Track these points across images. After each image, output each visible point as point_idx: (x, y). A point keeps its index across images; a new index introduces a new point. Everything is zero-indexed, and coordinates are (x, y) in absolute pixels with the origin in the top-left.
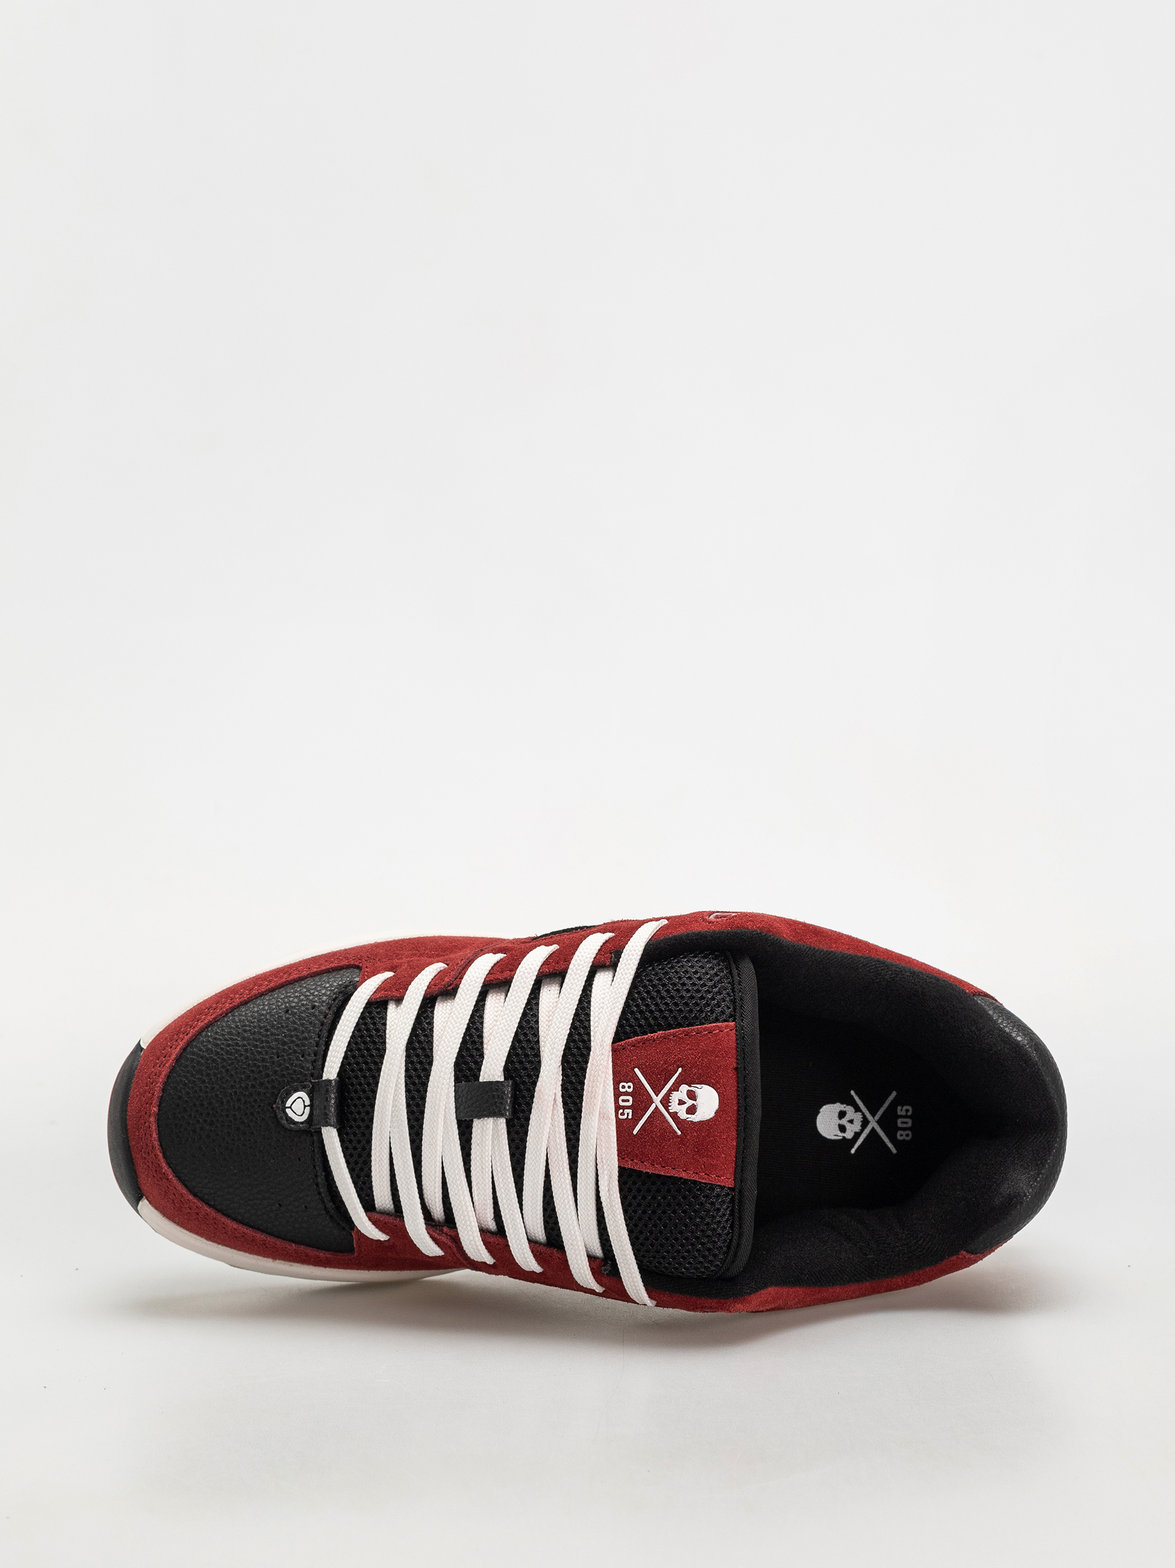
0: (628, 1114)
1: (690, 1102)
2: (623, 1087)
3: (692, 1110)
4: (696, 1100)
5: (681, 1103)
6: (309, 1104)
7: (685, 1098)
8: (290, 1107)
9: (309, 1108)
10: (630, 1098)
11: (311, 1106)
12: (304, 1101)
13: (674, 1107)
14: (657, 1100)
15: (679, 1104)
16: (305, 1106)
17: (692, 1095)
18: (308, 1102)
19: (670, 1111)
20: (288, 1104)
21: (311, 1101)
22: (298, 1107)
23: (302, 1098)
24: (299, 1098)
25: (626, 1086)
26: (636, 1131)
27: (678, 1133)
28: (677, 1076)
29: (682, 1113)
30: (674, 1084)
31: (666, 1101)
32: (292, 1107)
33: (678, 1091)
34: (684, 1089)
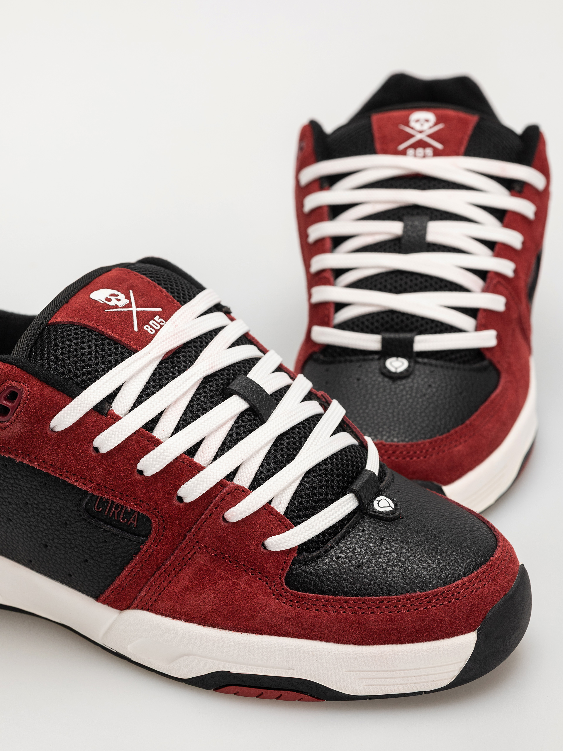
0: (158, 319)
1: (113, 298)
2: (151, 331)
3: (114, 295)
4: (108, 297)
5: (118, 300)
7: (114, 300)
8: (390, 506)
9: (376, 500)
10: (150, 323)
11: (374, 498)
12: (378, 504)
13: (125, 301)
14: (134, 310)
15: (120, 300)
16: (379, 501)
17: (109, 300)
18: (375, 503)
19: (129, 301)
20: (390, 509)
22: (383, 503)
23: (379, 506)
25: (149, 330)
26: (160, 309)
27: (131, 291)
28: (111, 310)
29: (122, 296)
30: (117, 308)
31: (129, 305)
32: (388, 505)
33: (116, 305)
34: (111, 304)
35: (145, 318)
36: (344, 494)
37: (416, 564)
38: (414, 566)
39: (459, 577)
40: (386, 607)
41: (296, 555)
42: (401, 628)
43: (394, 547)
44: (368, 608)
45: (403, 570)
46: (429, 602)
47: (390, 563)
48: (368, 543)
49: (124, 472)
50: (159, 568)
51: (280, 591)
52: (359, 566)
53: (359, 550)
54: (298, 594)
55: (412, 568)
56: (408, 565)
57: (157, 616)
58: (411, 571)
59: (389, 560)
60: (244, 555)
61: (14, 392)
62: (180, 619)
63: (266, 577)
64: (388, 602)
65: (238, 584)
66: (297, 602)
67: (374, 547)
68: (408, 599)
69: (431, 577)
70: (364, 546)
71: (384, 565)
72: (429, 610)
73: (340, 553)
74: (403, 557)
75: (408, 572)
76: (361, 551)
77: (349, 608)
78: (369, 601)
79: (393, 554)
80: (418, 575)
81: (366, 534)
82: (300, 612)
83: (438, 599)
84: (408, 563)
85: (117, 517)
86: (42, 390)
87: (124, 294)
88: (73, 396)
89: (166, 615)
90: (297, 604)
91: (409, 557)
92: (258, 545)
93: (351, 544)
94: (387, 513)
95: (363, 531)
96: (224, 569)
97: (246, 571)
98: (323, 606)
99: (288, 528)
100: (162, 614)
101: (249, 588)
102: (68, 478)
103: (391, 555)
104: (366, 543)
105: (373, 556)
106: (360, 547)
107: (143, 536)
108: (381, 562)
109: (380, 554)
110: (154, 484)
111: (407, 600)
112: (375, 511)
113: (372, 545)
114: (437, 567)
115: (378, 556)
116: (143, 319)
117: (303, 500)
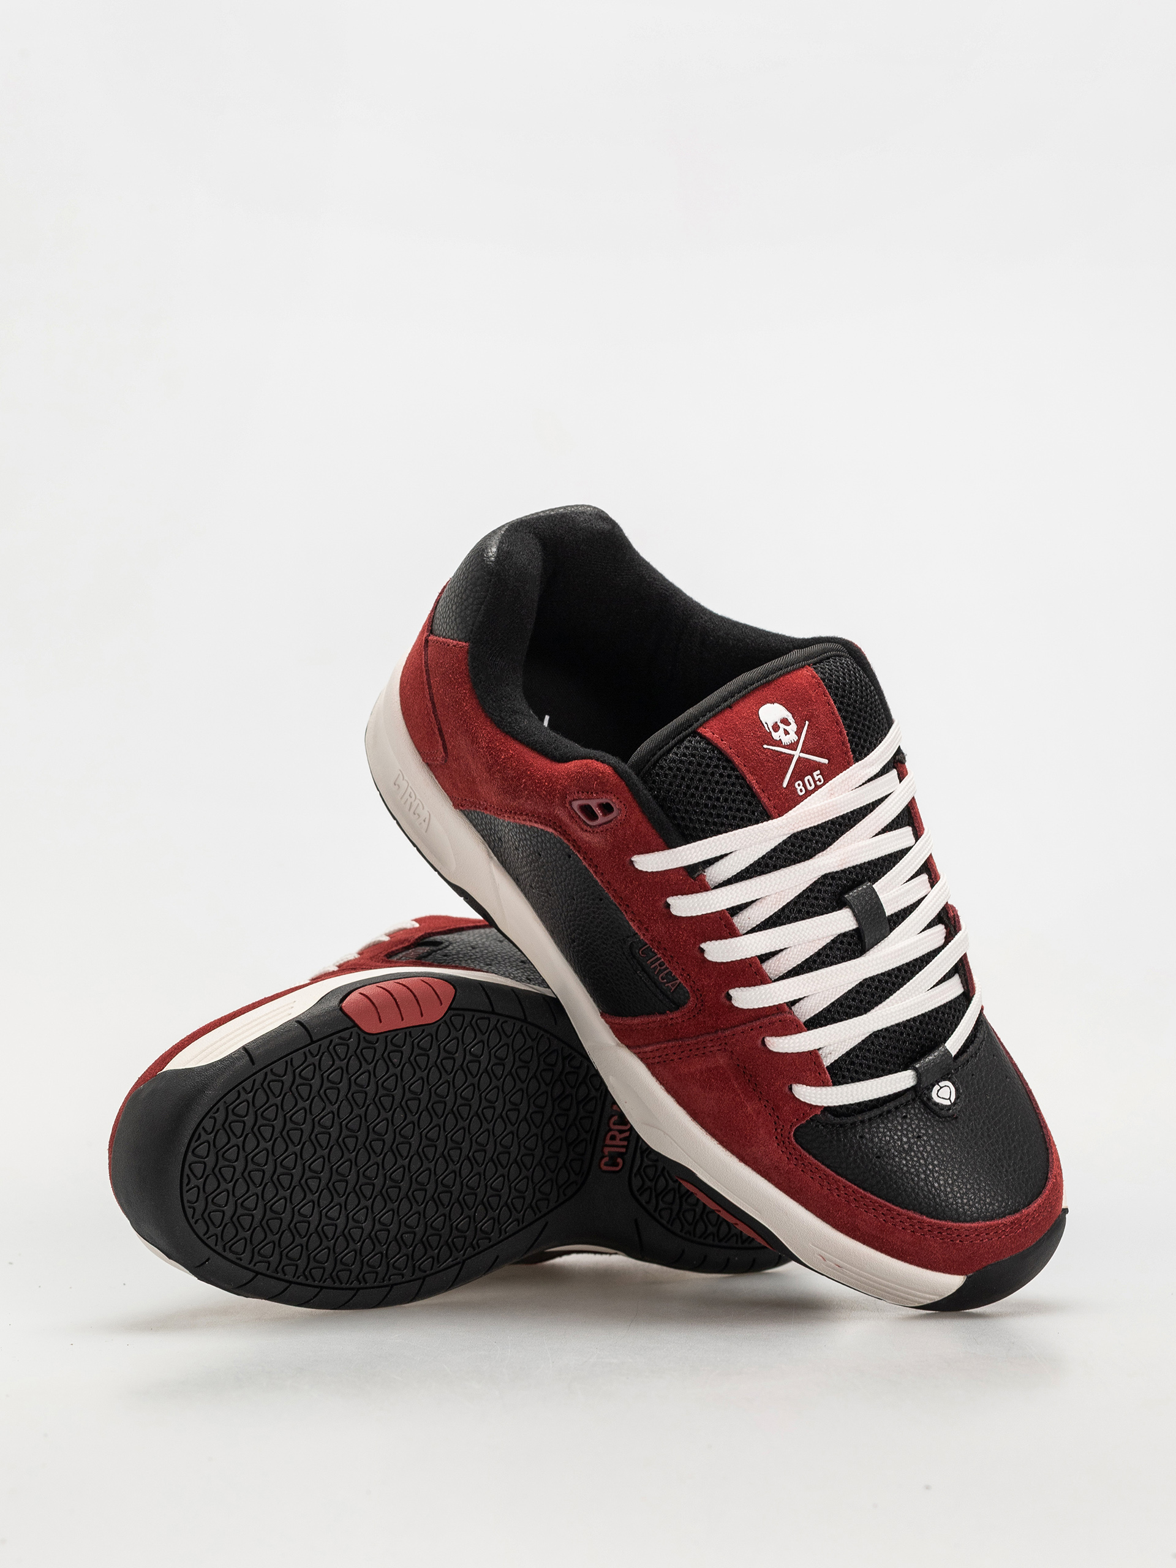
0: (817, 775)
1: (782, 726)
2: (801, 791)
3: (785, 721)
4: (777, 722)
5: (787, 733)
6: (937, 1086)
7: (781, 731)
8: (949, 1099)
9: (940, 1084)
10: (806, 779)
11: (938, 1082)
12: (938, 1091)
13: (793, 737)
14: (797, 754)
15: (789, 734)
16: (941, 1088)
17: (776, 728)
18: (936, 1088)
19: (797, 738)
20: (948, 1103)
21: (934, 1086)
22: (944, 1092)
23: (937, 1094)
24: (938, 1096)
25: (799, 788)
26: (826, 761)
27: (807, 723)
28: (771, 747)
29: (793, 728)
30: (778, 746)
31: (793, 746)
32: (948, 1097)
33: (780, 740)
34: (776, 736)
35: (804, 769)
36: (905, 1069)
37: (939, 1184)
38: (936, 1185)
39: (977, 1220)
40: (883, 1214)
41: (819, 1113)
42: (887, 1240)
43: (926, 1152)
44: (864, 1204)
45: (922, 1184)
46: (929, 1231)
47: (913, 1170)
48: (901, 1135)
49: (685, 941)
50: (675, 1039)
51: (785, 1138)
52: (878, 1157)
53: (888, 1138)
54: (801, 1153)
55: (933, 1186)
56: (930, 1182)
57: (652, 1077)
58: (929, 1189)
59: (913, 1166)
60: (766, 1085)
61: (610, 805)
62: (673, 1096)
63: (777, 1117)
64: (887, 1210)
65: (746, 1106)
66: (796, 1158)
67: (906, 1143)
68: (910, 1218)
69: (947, 1206)
70: (896, 1137)
71: (905, 1168)
72: (925, 1239)
73: (867, 1133)
74: (929, 1170)
75: (926, 1189)
76: (890, 1141)
77: (846, 1194)
78: (868, 1199)
79: (921, 1161)
80: (934, 1197)
81: (906, 1123)
82: (794, 1170)
83: (941, 1233)
84: (931, 1179)
85: (658, 973)
86: (641, 823)
87: (797, 725)
88: (670, 845)
89: (661, 1083)
90: (795, 1160)
91: (936, 1172)
92: (784, 1084)
93: (884, 1128)
94: (943, 1107)
95: (905, 1117)
96: (740, 1084)
97: (760, 1099)
98: (820, 1177)
99: (824, 1084)
100: (658, 1079)
101: (754, 1117)
102: (626, 913)
103: (918, 1161)
104: (900, 1134)
105: (900, 1152)
106: (891, 1137)
107: (675, 1004)
108: (903, 1164)
109: (907, 1154)
110: (711, 970)
111: (908, 1218)
112: (930, 1098)
113: (905, 1139)
114: (959, 1198)
115: (904, 1155)
116: (800, 771)
117: (857, 1061)
